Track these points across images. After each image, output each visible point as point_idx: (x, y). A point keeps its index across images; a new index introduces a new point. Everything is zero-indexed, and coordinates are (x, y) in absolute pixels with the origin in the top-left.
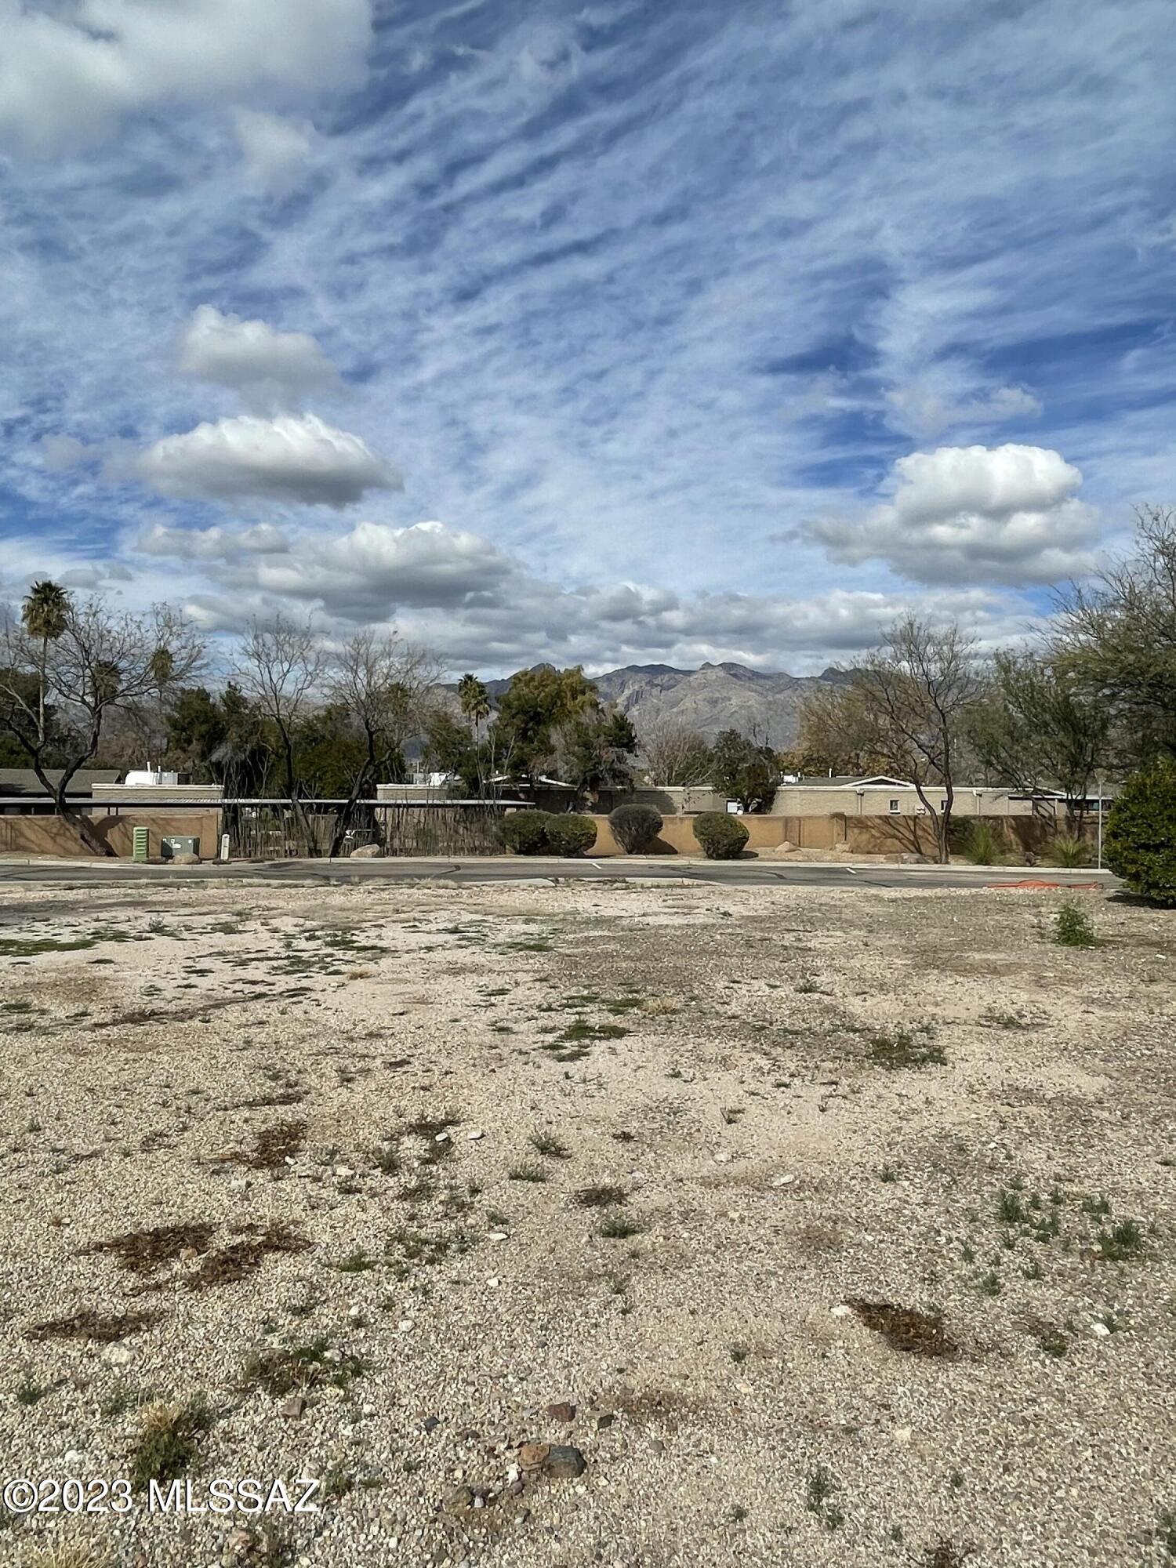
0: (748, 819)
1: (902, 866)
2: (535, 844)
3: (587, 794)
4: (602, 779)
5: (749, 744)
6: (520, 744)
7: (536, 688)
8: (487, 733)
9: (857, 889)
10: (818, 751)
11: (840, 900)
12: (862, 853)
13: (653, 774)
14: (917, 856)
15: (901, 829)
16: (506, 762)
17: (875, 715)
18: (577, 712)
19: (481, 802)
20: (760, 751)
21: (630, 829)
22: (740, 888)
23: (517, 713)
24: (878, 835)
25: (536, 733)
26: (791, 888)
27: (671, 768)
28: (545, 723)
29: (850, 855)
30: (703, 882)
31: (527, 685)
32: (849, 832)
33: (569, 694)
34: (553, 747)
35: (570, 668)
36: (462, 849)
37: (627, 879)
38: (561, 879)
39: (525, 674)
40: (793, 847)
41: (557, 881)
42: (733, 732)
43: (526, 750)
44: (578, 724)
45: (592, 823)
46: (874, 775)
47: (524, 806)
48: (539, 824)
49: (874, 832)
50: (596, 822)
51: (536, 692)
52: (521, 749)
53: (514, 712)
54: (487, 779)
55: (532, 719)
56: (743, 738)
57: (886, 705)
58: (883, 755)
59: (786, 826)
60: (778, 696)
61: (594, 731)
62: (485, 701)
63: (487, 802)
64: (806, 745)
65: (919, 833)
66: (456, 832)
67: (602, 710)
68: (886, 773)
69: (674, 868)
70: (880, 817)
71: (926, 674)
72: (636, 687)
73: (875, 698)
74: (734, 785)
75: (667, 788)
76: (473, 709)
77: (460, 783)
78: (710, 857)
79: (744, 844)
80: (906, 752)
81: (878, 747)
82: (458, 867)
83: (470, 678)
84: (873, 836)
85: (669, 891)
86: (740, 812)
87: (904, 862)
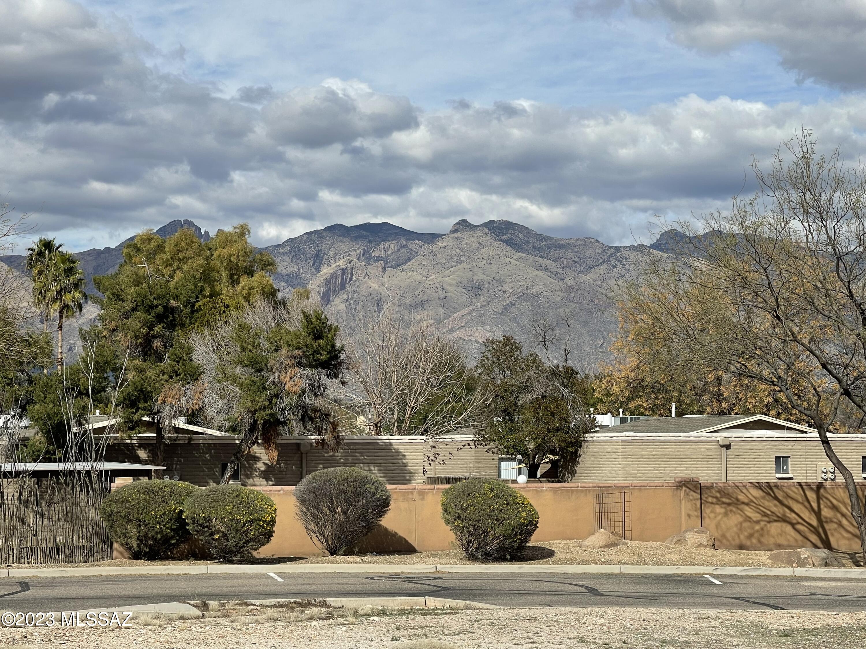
0: (537, 492)
1: (800, 572)
2: (166, 539)
3: (258, 450)
4: (284, 423)
5: (536, 361)
6: (138, 362)
7: (167, 264)
8: (80, 343)
9: (724, 613)
10: (652, 372)
11: (697, 632)
12: (729, 548)
13: (373, 412)
14: (823, 553)
15: (796, 507)
16: (115, 395)
17: (748, 312)
18: (238, 307)
19: (68, 466)
20: (554, 373)
21: (333, 510)
22: (525, 612)
23: (134, 309)
24: (756, 516)
25: (168, 344)
26: (610, 611)
27: (403, 404)
28: (183, 325)
29: (710, 552)
30: (461, 603)
31: (150, 257)
32: (707, 511)
33: (225, 274)
34: (198, 367)
35: (228, 228)
36: (33, 550)
37: (330, 600)
38: (213, 603)
39: (148, 239)
40: (612, 538)
41: (205, 606)
42: (508, 340)
43: (149, 373)
44: (241, 327)
45: (267, 501)
46: (747, 412)
47: (147, 473)
48: (173, 505)
49: (749, 512)
50: (275, 500)
51: (167, 271)
52: (141, 371)
53: (128, 306)
54: (80, 424)
55: (160, 318)
56: (525, 352)
57: (768, 294)
58: (761, 379)
59: (600, 504)
60: (583, 278)
61: (268, 339)
62: (76, 285)
63: (80, 466)
64: (632, 362)
65: (826, 512)
66: (23, 521)
67: (283, 303)
68: (767, 409)
69: (410, 579)
70: (759, 486)
71: (831, 241)
72: (342, 263)
73: (745, 283)
74: (512, 431)
75: (396, 439)
76: (55, 300)
77: (30, 433)
78: (472, 557)
79: (530, 533)
80: (800, 373)
81: (753, 367)
82: (25, 585)
83: (48, 245)
84: (748, 519)
85: (402, 620)
86: (523, 479)
87: (802, 564)
